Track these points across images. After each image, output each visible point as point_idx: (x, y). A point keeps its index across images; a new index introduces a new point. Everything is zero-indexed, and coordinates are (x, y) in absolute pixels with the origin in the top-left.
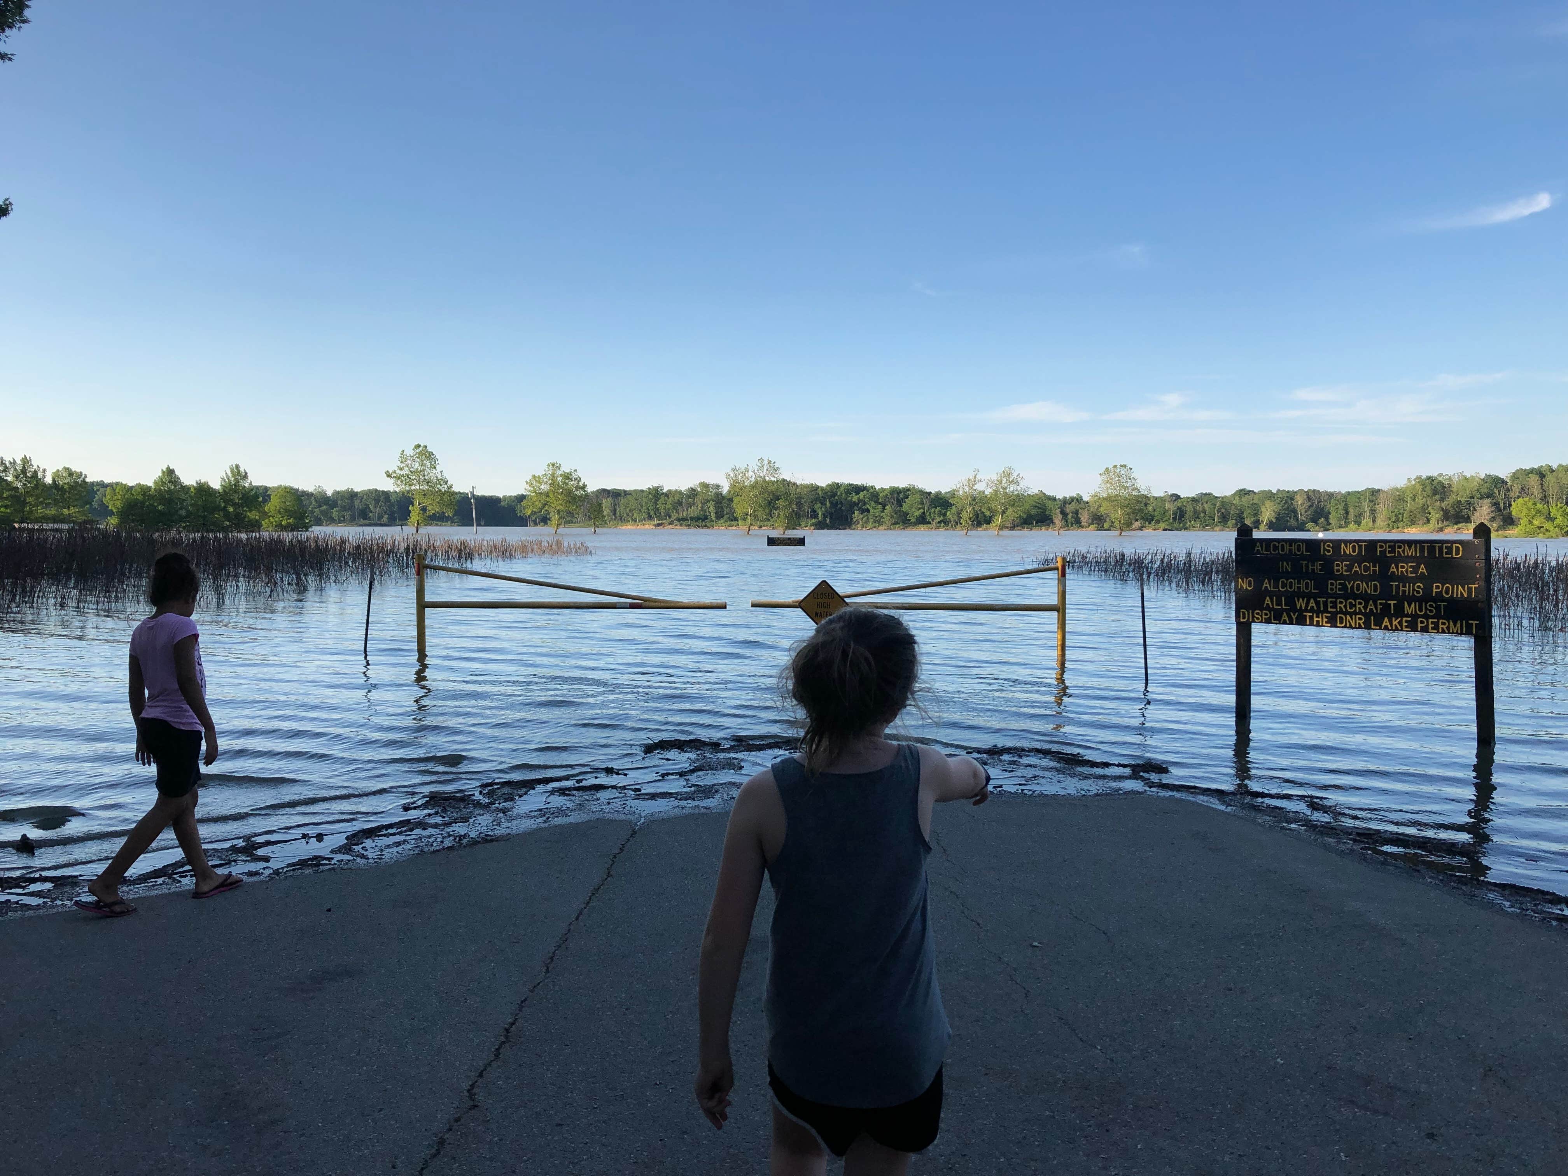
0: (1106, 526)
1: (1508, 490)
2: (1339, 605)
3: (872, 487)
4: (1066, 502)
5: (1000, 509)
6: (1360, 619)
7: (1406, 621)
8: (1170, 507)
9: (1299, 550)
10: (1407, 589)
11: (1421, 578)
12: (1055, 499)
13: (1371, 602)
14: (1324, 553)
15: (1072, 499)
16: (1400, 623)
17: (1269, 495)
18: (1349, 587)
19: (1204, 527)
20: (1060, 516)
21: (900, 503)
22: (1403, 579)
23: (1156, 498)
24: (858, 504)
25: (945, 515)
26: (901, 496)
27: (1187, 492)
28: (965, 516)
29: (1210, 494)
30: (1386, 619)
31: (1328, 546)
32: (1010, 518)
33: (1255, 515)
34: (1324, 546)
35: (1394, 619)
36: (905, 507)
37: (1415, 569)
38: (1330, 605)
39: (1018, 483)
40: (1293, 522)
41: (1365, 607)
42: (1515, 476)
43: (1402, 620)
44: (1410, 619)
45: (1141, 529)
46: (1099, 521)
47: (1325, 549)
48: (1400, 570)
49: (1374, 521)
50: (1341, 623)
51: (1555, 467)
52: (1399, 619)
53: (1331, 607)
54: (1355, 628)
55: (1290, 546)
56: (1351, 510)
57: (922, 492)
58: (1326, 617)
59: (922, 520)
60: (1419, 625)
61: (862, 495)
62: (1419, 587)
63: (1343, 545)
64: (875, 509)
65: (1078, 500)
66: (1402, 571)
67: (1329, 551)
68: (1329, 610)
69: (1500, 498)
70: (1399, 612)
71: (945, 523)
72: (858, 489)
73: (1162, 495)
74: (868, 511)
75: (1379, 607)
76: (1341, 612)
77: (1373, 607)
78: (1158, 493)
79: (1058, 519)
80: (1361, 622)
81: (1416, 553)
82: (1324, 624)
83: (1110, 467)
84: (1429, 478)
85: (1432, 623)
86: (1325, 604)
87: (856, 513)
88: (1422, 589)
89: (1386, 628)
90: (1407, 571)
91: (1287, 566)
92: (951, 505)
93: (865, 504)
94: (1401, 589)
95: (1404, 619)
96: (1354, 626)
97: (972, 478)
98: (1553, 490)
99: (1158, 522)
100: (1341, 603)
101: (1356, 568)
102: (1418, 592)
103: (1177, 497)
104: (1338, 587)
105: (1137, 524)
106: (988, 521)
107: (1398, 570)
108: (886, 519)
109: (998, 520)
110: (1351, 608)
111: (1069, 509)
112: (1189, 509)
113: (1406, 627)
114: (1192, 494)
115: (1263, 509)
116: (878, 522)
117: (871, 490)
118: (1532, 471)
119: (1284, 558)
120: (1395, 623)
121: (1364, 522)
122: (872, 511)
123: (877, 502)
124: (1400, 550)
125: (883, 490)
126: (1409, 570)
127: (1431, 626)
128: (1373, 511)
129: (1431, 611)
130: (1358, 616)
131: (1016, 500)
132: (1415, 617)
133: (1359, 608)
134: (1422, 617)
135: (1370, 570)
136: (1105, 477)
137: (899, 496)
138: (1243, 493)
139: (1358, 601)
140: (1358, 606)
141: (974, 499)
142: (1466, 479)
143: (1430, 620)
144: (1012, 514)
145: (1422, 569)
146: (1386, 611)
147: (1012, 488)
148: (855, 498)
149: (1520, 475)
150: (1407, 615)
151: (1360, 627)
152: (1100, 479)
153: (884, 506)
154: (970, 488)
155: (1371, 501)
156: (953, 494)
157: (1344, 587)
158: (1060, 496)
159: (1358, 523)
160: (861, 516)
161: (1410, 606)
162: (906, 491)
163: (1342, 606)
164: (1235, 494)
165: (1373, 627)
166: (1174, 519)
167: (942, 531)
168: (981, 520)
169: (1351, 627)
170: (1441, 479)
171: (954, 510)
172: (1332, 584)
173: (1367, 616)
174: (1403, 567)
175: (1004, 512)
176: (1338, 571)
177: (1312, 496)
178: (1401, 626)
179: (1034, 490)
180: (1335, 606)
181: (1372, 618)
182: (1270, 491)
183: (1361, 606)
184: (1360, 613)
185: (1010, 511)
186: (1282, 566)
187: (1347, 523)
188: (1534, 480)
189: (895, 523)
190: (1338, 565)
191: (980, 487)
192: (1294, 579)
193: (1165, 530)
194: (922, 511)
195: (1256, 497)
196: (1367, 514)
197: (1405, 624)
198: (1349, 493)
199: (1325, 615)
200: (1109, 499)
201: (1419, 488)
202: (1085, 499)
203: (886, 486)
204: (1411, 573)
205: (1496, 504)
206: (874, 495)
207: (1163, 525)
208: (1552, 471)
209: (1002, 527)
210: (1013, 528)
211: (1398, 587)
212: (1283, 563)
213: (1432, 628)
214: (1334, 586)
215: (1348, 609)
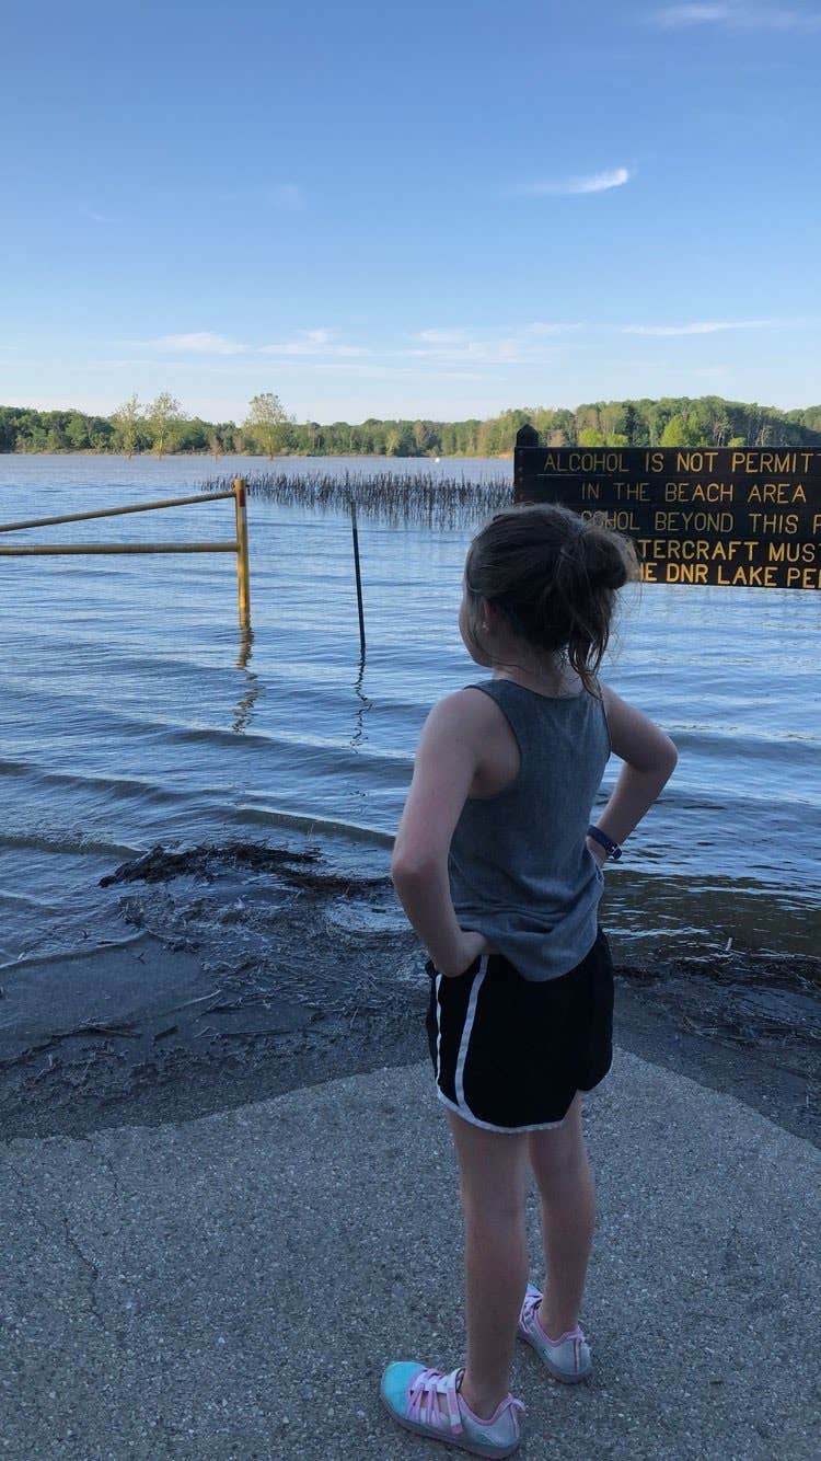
0: (258, 451)
1: (574, 422)
2: (670, 550)
3: (34, 411)
4: (221, 429)
5: (160, 433)
6: (702, 570)
7: (770, 572)
8: (312, 435)
9: (612, 466)
10: (774, 523)
11: (796, 507)
12: (211, 426)
13: (719, 544)
14: (650, 471)
15: (226, 426)
16: (761, 575)
17: (393, 425)
18: (687, 521)
19: (341, 453)
20: (216, 442)
21: (63, 427)
22: (769, 508)
23: (300, 426)
24: (20, 428)
25: (108, 439)
26: (65, 420)
27: (325, 421)
28: (127, 440)
29: (344, 423)
30: (741, 569)
31: (658, 458)
32: (171, 443)
33: (383, 442)
34: (651, 457)
35: (752, 568)
36: (68, 432)
37: (789, 493)
38: (656, 549)
39: (176, 409)
40: (412, 449)
41: (710, 553)
42: (580, 410)
43: (763, 571)
44: (775, 569)
45: (287, 454)
46: (250, 446)
47: (651, 464)
48: (765, 494)
49: (476, 448)
50: (673, 576)
51: (607, 403)
52: (761, 569)
53: (659, 553)
54: (694, 583)
55: (599, 458)
56: (458, 438)
57: (83, 417)
58: (650, 568)
59: (86, 445)
60: (790, 577)
61: (23, 419)
62: (792, 520)
63: (680, 456)
64: (38, 434)
65: (232, 427)
66: (768, 497)
67: (658, 467)
68: (656, 556)
69: (568, 429)
70: (761, 559)
71: (109, 447)
72: (19, 413)
73: (305, 423)
74: (31, 435)
75: (731, 551)
76: (673, 559)
77: (722, 552)
78: (301, 421)
79: (214, 444)
80: (703, 574)
81: (791, 467)
82: (648, 579)
83: (259, 396)
84: (517, 411)
85: (809, 574)
86: (650, 547)
87: (19, 437)
88: (796, 523)
89: (740, 583)
90: (775, 496)
91: (593, 491)
92: (113, 430)
93: (27, 428)
94: (766, 523)
95: (767, 569)
96: (691, 580)
97: (131, 403)
98: (606, 422)
99: (302, 449)
100: (674, 546)
101: (699, 492)
102: (791, 528)
103: (316, 426)
104: (670, 522)
105: (284, 450)
106: (150, 446)
107: (762, 495)
108: (51, 444)
109: (159, 445)
110: (688, 553)
111: (224, 435)
112: (328, 436)
113: (769, 581)
114: (330, 423)
115: (389, 437)
116: (42, 446)
117: (34, 414)
118: (591, 407)
119: (590, 478)
120: (753, 574)
121: (468, 449)
122: (35, 435)
123: (39, 426)
124: (768, 464)
125: (46, 414)
126: (780, 493)
127: (806, 578)
128: (475, 440)
129: (809, 557)
130: (698, 566)
131: (174, 426)
132: (783, 566)
133: (701, 553)
134: (793, 564)
135: (719, 495)
136: (254, 405)
137: (62, 421)
138: (372, 422)
139: (699, 542)
140: (699, 550)
141: (135, 424)
142: (545, 413)
143: (806, 570)
144: (172, 439)
145: (799, 493)
146: (740, 558)
147: (171, 413)
148: (17, 423)
149: (583, 409)
150: (773, 563)
151: (701, 582)
152: (250, 408)
153: (47, 431)
154: (131, 412)
155: (474, 431)
156: (114, 419)
157: (679, 521)
158: (215, 423)
159: (464, 450)
160: (24, 440)
161: (777, 551)
162: (68, 415)
163: (675, 550)
164: (365, 424)
165: (720, 581)
166: (316, 445)
167: (106, 455)
168: (142, 445)
169: (687, 582)
170: (526, 412)
171: (117, 435)
172: (661, 518)
173: (713, 565)
174: (770, 490)
175: (164, 438)
176: (671, 496)
177: (426, 425)
178: (763, 581)
179: (191, 417)
180: (664, 550)
181: (720, 567)
182: (394, 422)
183: (704, 551)
184: (702, 560)
185: (169, 437)
186: (586, 491)
187: (455, 450)
188: (593, 414)
189: (60, 448)
190: (671, 488)
191: (140, 412)
192: (603, 510)
193: (309, 455)
194: (85, 435)
195: (383, 426)
196: (471, 442)
197: (768, 576)
198: (457, 424)
199: (648, 564)
200: (259, 426)
201: (510, 419)
202: (238, 426)
203: (49, 410)
204: (782, 498)
205: (566, 434)
206: (37, 419)
207: (306, 451)
208: (605, 407)
209: (163, 452)
210: (174, 453)
211: (760, 520)
212: (586, 487)
213: (808, 582)
214: (664, 520)
215: (684, 555)
